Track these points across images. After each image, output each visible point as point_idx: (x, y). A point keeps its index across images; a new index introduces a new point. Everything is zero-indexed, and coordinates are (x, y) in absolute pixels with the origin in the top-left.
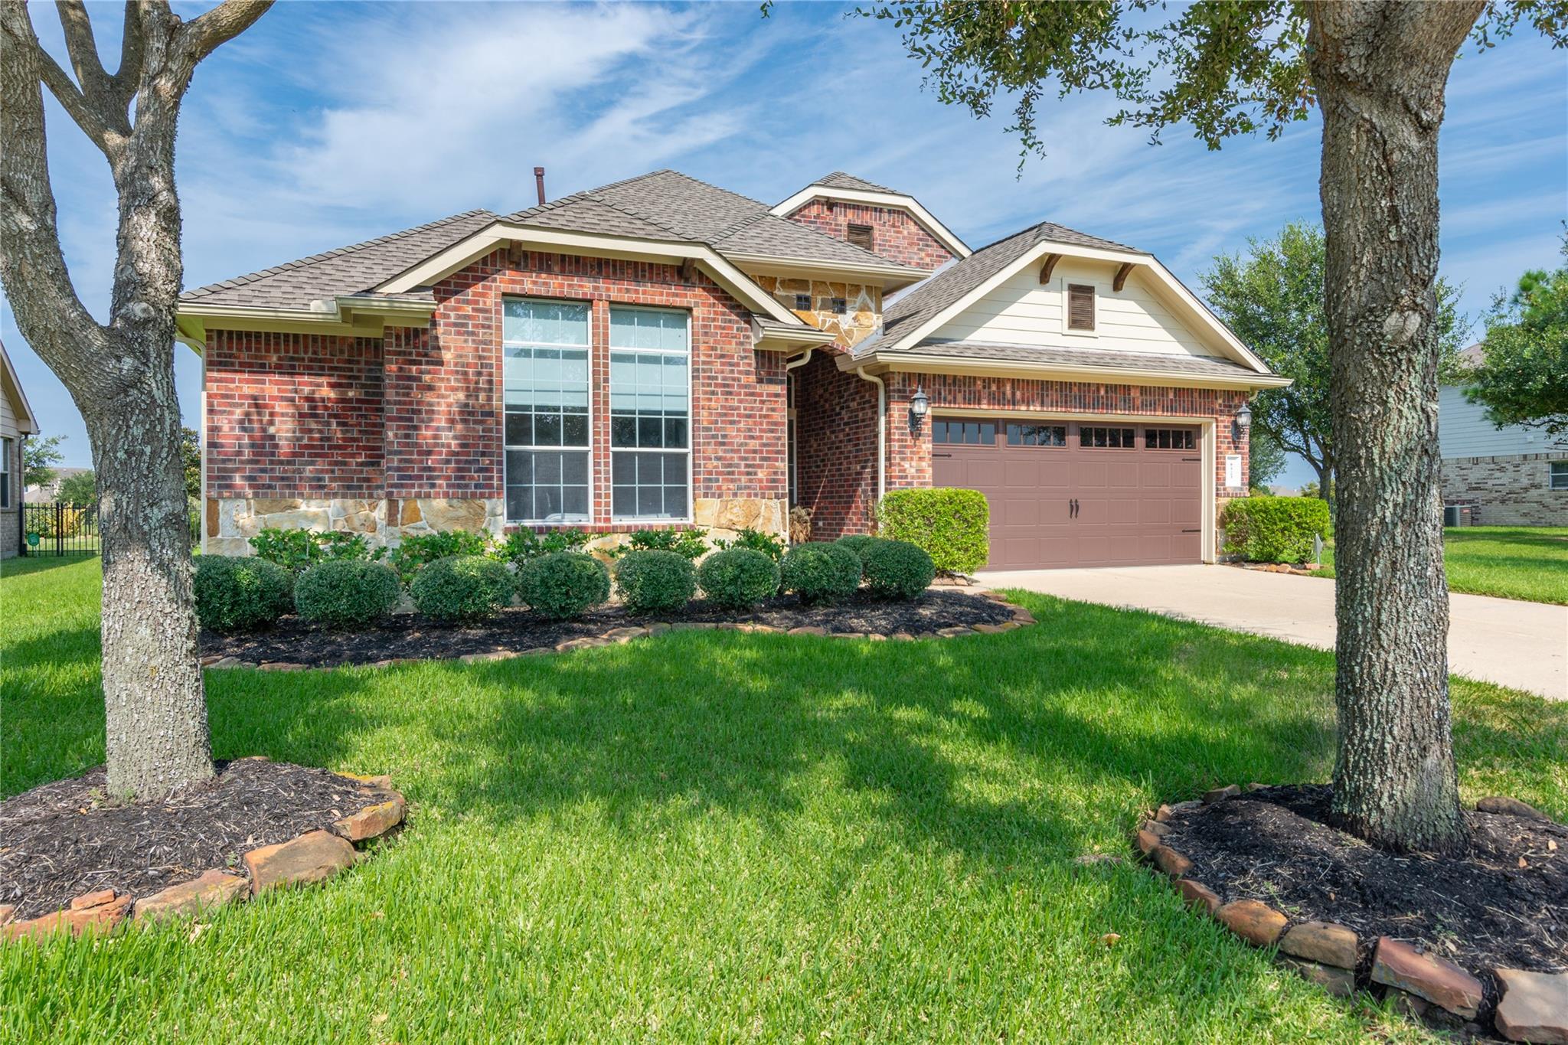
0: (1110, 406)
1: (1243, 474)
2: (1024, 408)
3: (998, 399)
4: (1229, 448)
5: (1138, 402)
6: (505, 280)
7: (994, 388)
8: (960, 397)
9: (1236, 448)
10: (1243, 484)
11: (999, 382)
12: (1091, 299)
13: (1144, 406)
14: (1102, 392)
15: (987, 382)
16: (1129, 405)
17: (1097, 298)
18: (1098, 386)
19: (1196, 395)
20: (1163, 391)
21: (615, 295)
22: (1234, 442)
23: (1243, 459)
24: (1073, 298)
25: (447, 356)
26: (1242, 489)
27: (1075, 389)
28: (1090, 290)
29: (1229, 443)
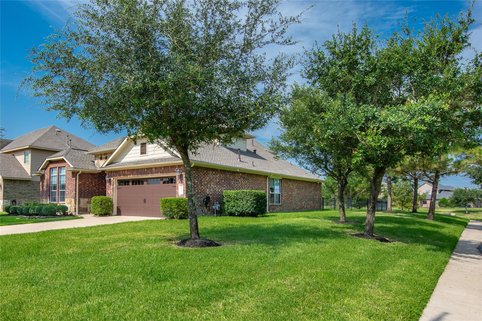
0: (147, 173)
1: (184, 190)
2: (129, 176)
3: (124, 175)
4: (179, 183)
5: (154, 172)
6: (51, 166)
7: (124, 172)
8: (117, 175)
9: (182, 182)
10: (184, 194)
11: (125, 171)
12: (146, 146)
13: (156, 173)
14: (146, 170)
15: (122, 171)
16: (152, 173)
17: (147, 145)
18: (145, 169)
19: (170, 168)
20: (161, 168)
21: (59, 166)
22: (181, 181)
23: (184, 186)
24: (141, 147)
25: (46, 178)
26: (183, 195)
27: (140, 170)
28: (145, 143)
29: (179, 181)
